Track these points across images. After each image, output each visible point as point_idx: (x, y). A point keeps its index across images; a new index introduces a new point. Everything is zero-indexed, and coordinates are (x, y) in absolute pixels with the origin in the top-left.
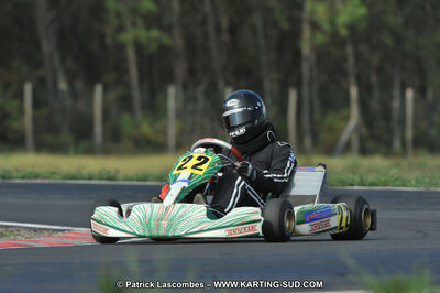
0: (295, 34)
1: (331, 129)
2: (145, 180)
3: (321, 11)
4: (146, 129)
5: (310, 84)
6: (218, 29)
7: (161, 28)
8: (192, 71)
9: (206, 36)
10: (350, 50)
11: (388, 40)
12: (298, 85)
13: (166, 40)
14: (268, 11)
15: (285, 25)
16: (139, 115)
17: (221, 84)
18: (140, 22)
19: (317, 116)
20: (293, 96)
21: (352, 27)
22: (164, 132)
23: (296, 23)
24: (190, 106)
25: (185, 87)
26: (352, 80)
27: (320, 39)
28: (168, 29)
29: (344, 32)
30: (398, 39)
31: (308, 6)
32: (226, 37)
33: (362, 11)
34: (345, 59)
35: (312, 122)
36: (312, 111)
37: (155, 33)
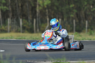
0: (35, 7)
1: (43, 27)
2: (3, 39)
3: (41, 2)
4: (3, 28)
5: (39, 17)
6: (19, 6)
7: (6, 6)
8: (13, 15)
9: (16, 8)
10: (47, 10)
11: (55, 8)
12: (36, 18)
13: (8, 9)
14: (29, 2)
15: (33, 5)
16: (2, 25)
17: (19, 18)
18: (2, 5)
19: (40, 25)
20: (35, 20)
21: (47, 6)
22: (7, 28)
23: (35, 5)
24: (13, 23)
25: (11, 19)
26: (48, 17)
27: (41, 8)
28: (8, 7)
29: (46, 7)
30: (58, 8)
31: (38, 1)
32: (20, 8)
33: (50, 2)
34: (46, 12)
35: (39, 26)
36: (39, 24)
37: (5, 7)
